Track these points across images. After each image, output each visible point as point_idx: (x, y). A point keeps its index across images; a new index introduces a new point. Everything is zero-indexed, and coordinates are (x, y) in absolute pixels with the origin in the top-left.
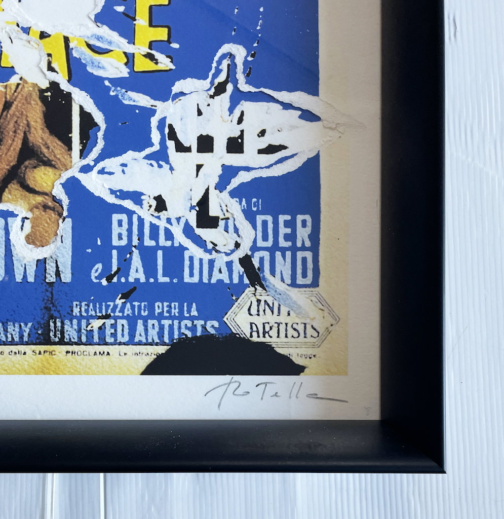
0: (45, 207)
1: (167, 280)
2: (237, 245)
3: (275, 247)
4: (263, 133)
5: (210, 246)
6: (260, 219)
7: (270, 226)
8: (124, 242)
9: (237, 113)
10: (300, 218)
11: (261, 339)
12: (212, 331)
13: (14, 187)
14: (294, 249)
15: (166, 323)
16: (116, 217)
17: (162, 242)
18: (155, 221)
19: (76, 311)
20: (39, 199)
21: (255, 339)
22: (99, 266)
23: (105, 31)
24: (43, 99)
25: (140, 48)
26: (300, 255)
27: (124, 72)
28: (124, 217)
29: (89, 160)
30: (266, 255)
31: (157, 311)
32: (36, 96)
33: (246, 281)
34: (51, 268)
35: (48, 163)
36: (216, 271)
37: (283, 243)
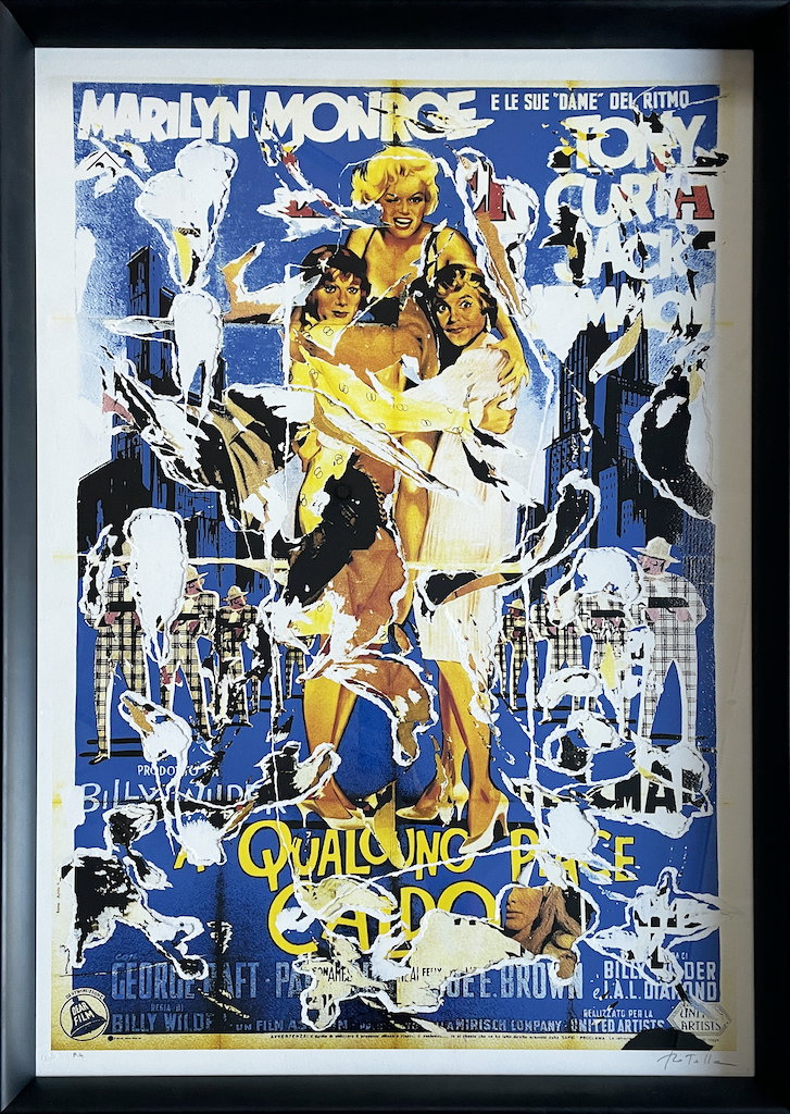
0: (567, 957)
1: (635, 997)
2: (674, 978)
3: (695, 979)
4: (687, 916)
6: (686, 964)
7: (692, 968)
8: (611, 976)
9: (673, 905)
10: (709, 963)
11: (688, 1031)
12: (661, 1026)
13: (549, 945)
14: (706, 981)
15: (635, 1021)
16: (606, 963)
17: (632, 976)
18: (628, 965)
19: (585, 1015)
20: (564, 952)
21: (684, 1030)
22: (598, 990)
23: (598, 858)
24: (564, 896)
25: (618, 869)
26: (709, 984)
27: (610, 882)
28: (611, 963)
29: (591, 931)
30: (690, 984)
31: (630, 1015)
32: (560, 894)
33: (679, 998)
34: (571, 991)
35: (568, 933)
36: (662, 992)
37: (699, 977)
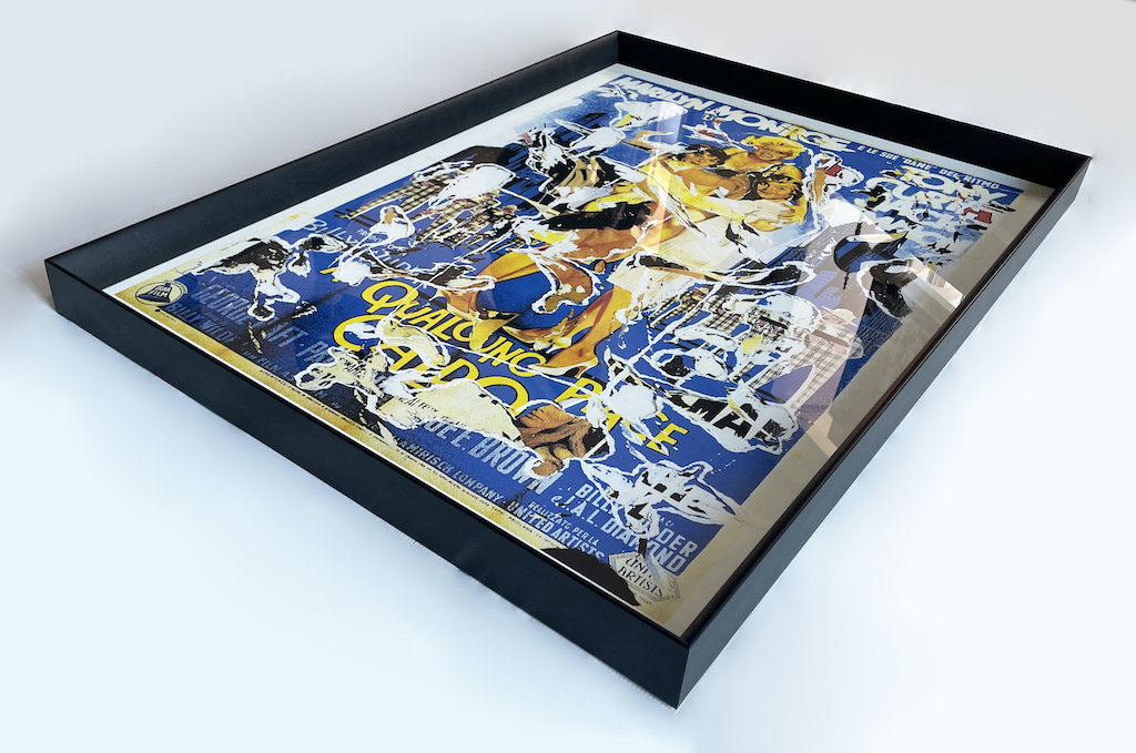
0: (554, 463)
1: (592, 522)
2: (644, 532)
3: (667, 545)
4: (696, 501)
5: (628, 524)
8: (582, 496)
9: (688, 487)
12: (598, 557)
13: (546, 448)
14: (676, 553)
15: (575, 538)
16: (587, 485)
17: (603, 508)
18: (607, 499)
19: (531, 506)
20: (554, 459)
21: (620, 574)
22: (560, 497)
23: (643, 426)
24: (590, 430)
25: (656, 440)
26: (677, 557)
27: (641, 443)
29: (593, 460)
31: (575, 531)
32: (587, 428)
36: (622, 535)
37: (672, 547)
